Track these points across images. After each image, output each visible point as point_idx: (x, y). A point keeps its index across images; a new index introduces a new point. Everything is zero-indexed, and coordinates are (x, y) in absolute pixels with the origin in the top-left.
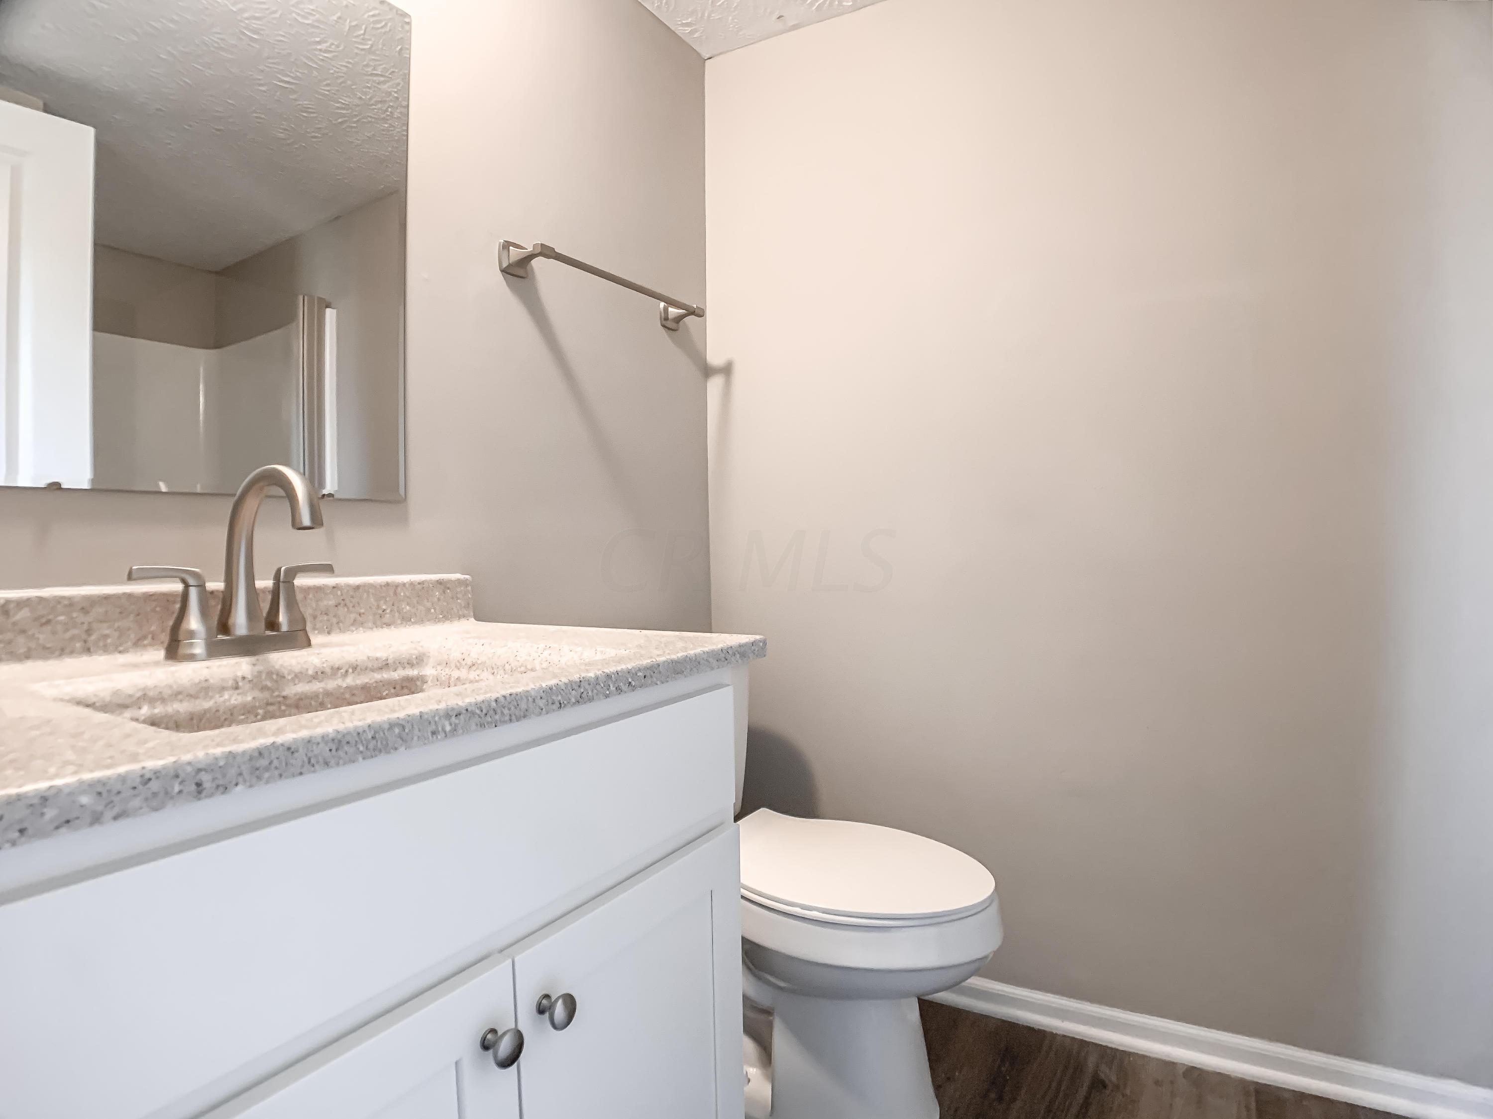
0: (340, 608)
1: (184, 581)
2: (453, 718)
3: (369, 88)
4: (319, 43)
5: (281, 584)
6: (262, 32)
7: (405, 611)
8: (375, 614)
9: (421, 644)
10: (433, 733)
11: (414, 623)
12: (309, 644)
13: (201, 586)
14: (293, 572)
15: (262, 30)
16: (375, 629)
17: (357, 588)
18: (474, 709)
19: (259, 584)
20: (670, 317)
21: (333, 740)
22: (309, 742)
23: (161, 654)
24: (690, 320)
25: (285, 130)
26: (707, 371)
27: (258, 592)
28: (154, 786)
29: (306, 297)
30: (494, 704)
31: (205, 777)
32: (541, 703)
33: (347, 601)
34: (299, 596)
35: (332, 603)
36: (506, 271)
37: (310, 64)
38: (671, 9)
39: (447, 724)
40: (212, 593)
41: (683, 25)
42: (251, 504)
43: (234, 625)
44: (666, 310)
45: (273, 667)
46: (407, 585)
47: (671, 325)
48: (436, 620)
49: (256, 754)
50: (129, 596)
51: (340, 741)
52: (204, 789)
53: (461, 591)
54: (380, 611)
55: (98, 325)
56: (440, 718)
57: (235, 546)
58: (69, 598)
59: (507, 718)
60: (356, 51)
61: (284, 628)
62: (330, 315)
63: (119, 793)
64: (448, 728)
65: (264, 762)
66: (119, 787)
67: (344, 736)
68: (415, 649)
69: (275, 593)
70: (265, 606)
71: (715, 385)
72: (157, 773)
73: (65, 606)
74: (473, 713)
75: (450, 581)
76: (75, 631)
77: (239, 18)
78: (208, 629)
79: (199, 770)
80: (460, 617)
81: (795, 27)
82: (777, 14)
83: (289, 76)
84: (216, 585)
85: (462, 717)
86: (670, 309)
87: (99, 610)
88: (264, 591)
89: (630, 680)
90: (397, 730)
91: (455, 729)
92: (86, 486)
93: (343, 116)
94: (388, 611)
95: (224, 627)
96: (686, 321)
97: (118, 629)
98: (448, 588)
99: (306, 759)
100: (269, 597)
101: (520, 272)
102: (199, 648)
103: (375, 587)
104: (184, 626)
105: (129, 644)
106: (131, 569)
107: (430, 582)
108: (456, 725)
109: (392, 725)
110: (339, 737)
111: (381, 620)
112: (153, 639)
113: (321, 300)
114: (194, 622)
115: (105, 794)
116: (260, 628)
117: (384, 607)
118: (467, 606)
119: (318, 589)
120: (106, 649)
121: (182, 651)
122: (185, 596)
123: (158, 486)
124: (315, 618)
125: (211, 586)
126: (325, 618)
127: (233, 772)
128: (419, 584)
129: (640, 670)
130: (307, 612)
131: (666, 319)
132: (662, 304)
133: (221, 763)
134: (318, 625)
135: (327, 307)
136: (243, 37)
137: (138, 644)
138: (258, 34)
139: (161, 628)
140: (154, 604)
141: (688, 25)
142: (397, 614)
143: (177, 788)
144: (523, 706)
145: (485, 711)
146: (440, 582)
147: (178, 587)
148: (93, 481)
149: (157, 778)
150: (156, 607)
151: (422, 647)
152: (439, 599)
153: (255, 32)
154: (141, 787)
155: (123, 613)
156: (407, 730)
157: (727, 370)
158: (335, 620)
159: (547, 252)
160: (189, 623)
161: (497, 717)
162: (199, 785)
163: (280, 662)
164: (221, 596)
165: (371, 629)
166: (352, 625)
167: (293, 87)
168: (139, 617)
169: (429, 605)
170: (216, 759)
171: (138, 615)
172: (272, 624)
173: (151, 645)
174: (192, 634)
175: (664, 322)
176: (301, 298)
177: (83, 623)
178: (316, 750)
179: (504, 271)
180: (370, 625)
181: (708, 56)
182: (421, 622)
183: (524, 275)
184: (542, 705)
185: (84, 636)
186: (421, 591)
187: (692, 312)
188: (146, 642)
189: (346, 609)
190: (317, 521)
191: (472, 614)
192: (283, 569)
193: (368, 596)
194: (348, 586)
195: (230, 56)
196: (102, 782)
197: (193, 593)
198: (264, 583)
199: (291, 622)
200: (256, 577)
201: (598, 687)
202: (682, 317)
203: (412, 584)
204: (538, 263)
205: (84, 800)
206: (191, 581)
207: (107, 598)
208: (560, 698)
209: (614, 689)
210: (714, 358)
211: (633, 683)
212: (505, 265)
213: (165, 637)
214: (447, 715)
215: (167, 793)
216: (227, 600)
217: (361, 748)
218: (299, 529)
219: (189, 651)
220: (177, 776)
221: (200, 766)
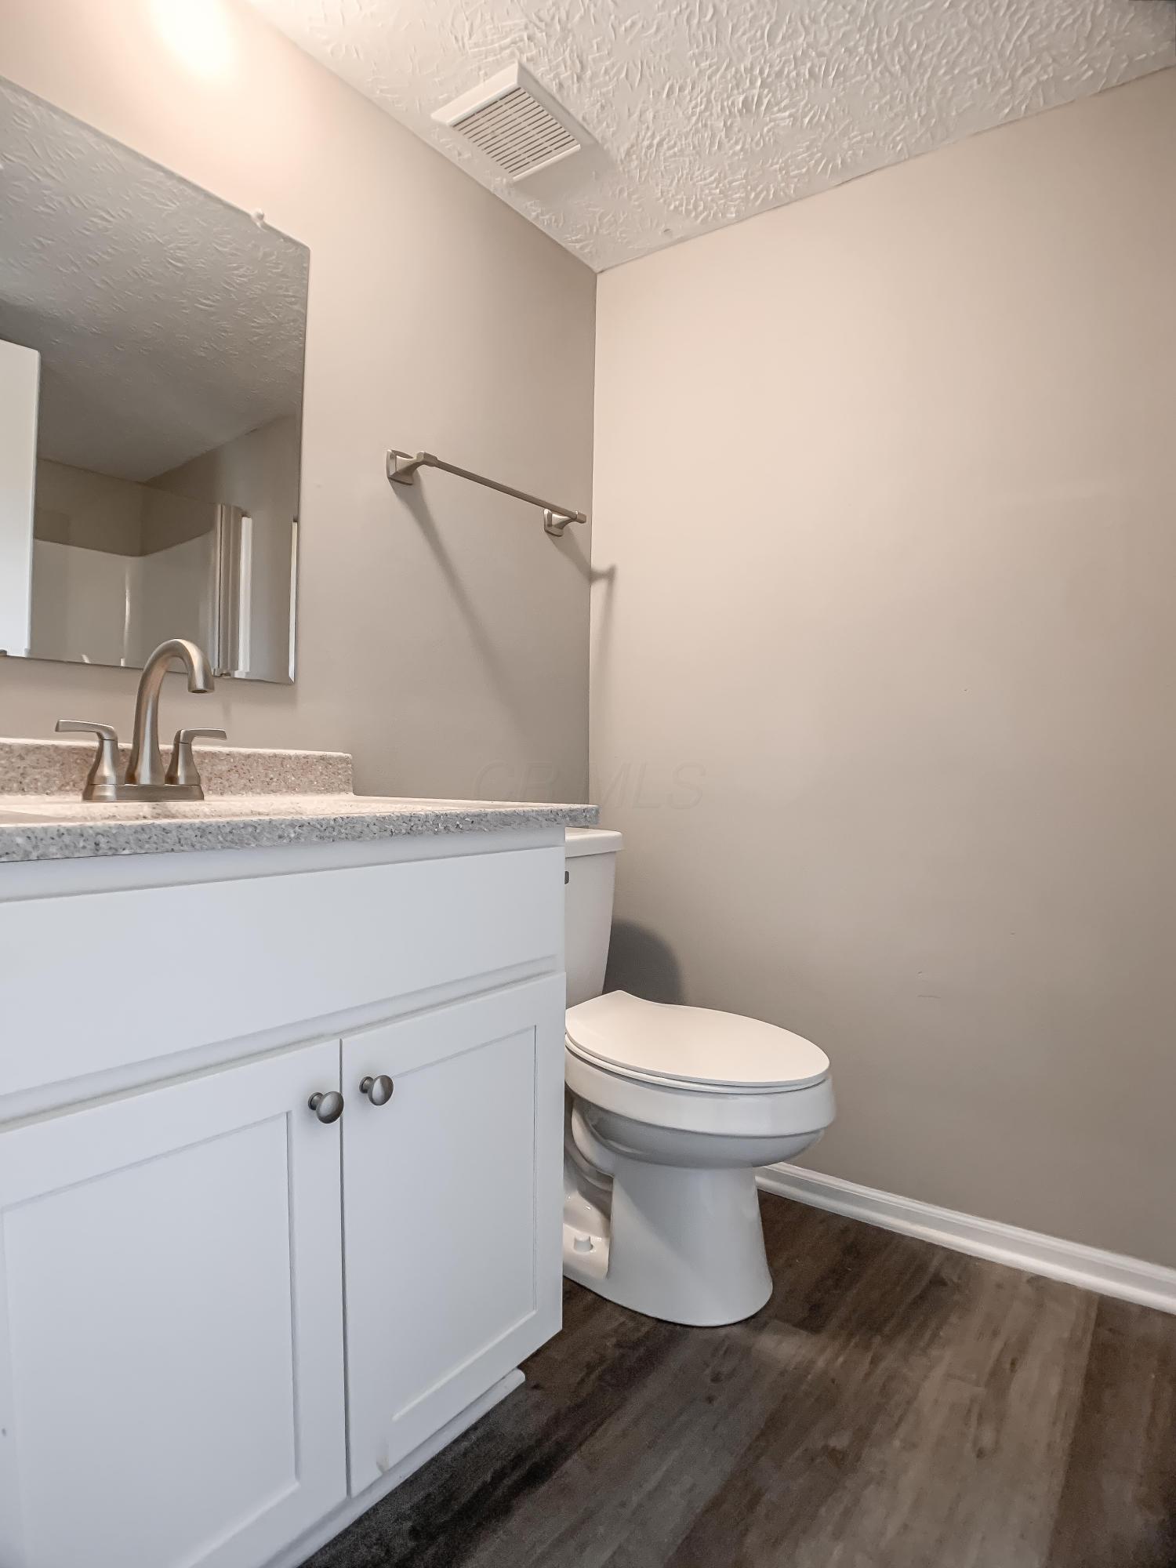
0: (232, 772)
1: (100, 736)
2: (297, 828)
3: (281, 307)
4: (236, 269)
5: (180, 744)
6: (185, 261)
7: (290, 781)
8: (263, 782)
9: (299, 805)
10: (280, 837)
11: (298, 793)
12: (202, 798)
13: (114, 742)
14: (190, 736)
15: (185, 258)
16: (263, 794)
17: (249, 756)
18: (314, 823)
19: (162, 747)
20: (554, 522)
21: (199, 828)
22: (180, 827)
23: (80, 798)
24: (573, 525)
25: (207, 348)
26: (592, 576)
27: (162, 753)
28: (67, 839)
29: (224, 507)
30: (332, 823)
31: (102, 840)
32: (375, 829)
33: (238, 768)
34: (196, 760)
35: (225, 768)
36: (394, 479)
37: (228, 287)
38: (560, 225)
39: (292, 831)
40: (123, 750)
41: (572, 242)
42: (158, 672)
43: (139, 775)
44: (550, 516)
45: (170, 811)
46: (293, 759)
47: (554, 531)
48: (318, 792)
49: (139, 829)
50: (56, 748)
51: (204, 830)
52: (100, 848)
53: (342, 768)
54: (268, 780)
55: (39, 533)
56: (286, 826)
57: (143, 712)
58: (10, 746)
59: (343, 836)
60: (269, 274)
61: (182, 781)
62: (246, 524)
63: (42, 840)
64: (293, 835)
65: (145, 836)
66: (42, 835)
67: (207, 827)
68: (293, 808)
69: (175, 754)
70: (166, 766)
71: (598, 590)
72: (68, 830)
73: (7, 752)
74: (314, 826)
75: (331, 758)
76: (12, 774)
77: (165, 248)
78: (118, 777)
79: (98, 834)
80: (341, 790)
81: (682, 240)
82: (663, 227)
83: (209, 299)
84: (126, 745)
85: (304, 828)
86: (555, 516)
87: (31, 759)
88: (166, 753)
89: (458, 823)
90: (250, 829)
91: (298, 837)
92: (23, 655)
93: (258, 334)
94: (275, 780)
95: (131, 777)
96: (571, 528)
97: (47, 775)
98: (331, 764)
99: (177, 840)
100: (170, 759)
101: (407, 479)
102: (110, 792)
103: (264, 758)
104: (98, 773)
105: (55, 788)
106: (58, 722)
107: (314, 757)
108: (300, 834)
109: (246, 825)
110: (204, 826)
111: (268, 787)
112: (74, 786)
113: (238, 509)
114: (106, 770)
115: (33, 839)
116: (162, 782)
117: (272, 776)
118: (347, 782)
119: (214, 755)
120: (36, 791)
121: (97, 793)
122: (100, 753)
123: (82, 658)
124: (210, 780)
125: (121, 745)
126: (220, 781)
127: (122, 840)
128: (304, 758)
129: (468, 815)
130: (204, 775)
131: (550, 525)
132: (546, 511)
133: (114, 831)
134: (213, 787)
135: (243, 516)
136: (169, 266)
137: (61, 789)
138: (182, 262)
139: (79, 776)
140: (76, 756)
141: (577, 241)
142: (283, 783)
143: (82, 844)
144: (358, 828)
145: (324, 827)
146: (322, 758)
147: (96, 744)
148: (31, 651)
149: (69, 834)
150: (77, 759)
151: (300, 807)
152: (322, 773)
153: (179, 260)
154: (57, 838)
155: (51, 762)
156: (258, 831)
157: (610, 575)
158: (227, 784)
159: (429, 460)
160: (102, 771)
161: (335, 833)
162: (97, 844)
163: (176, 808)
164: (130, 753)
165: (260, 794)
166: (243, 789)
167: (212, 309)
168: (64, 767)
169: (312, 777)
170: (110, 828)
171: (63, 764)
172: (171, 778)
173: (71, 790)
174: (104, 780)
175: (547, 529)
176: (219, 507)
177: (19, 768)
178: (186, 834)
179: (389, 478)
180: (258, 790)
181: (600, 270)
182: (305, 792)
183: (411, 482)
184: (376, 831)
185: (20, 779)
186: (306, 764)
187: (573, 518)
188: (68, 788)
189: (237, 775)
190: (209, 686)
191: (352, 789)
192: (182, 732)
193: (257, 766)
194: (240, 754)
195: (157, 283)
196: (32, 830)
197: (107, 745)
198: (166, 746)
199: (187, 778)
200: (160, 740)
201: (427, 824)
202: (565, 523)
203: (297, 757)
204: (423, 471)
205: (19, 840)
206: (106, 736)
207: (39, 748)
208: (391, 827)
209: (442, 828)
210: (598, 563)
211: (461, 826)
212: (392, 473)
213: (83, 785)
214: (292, 825)
215: (75, 847)
216: (134, 757)
217: (221, 839)
218: (194, 692)
219: (102, 794)
220: (82, 835)
221: (98, 830)
